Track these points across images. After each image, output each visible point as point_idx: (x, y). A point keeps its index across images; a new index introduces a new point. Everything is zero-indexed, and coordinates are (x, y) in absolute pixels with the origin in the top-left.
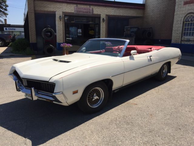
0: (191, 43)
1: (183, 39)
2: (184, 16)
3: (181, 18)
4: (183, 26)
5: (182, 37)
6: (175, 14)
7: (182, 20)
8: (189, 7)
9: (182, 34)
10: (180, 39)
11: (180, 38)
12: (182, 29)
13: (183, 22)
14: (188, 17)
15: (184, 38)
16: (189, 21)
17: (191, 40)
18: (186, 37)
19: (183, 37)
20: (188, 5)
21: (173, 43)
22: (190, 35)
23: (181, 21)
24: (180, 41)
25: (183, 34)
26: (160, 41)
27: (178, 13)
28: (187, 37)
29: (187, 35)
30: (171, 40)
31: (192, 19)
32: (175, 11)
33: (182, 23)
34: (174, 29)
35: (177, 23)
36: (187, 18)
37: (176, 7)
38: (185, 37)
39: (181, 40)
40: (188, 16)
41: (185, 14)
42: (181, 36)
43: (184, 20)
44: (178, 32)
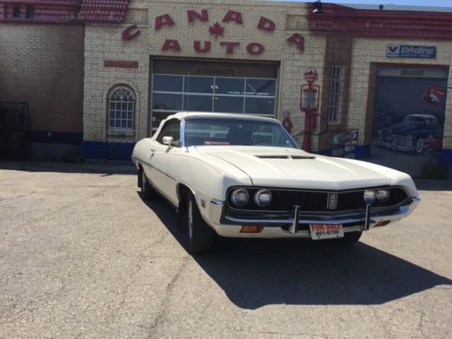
0: (129, 142)
1: (110, 133)
2: (108, 88)
3: (101, 91)
4: (107, 108)
5: (107, 128)
6: (85, 80)
7: (105, 96)
8: (117, 73)
9: (107, 122)
10: (104, 133)
11: (104, 131)
12: (107, 113)
13: (108, 100)
14: (118, 91)
15: (113, 131)
16: (118, 99)
17: (127, 134)
18: (117, 130)
19: (109, 130)
20: (114, 68)
21: (87, 140)
22: (124, 126)
23: (102, 96)
24: (104, 136)
25: (109, 123)
26: (50, 134)
27: (94, 80)
28: (120, 130)
29: (118, 126)
30: (81, 135)
31: (125, 97)
32: (85, 75)
33: (105, 101)
34: (85, 110)
35: (93, 101)
36: (115, 93)
37: (87, 68)
38: (115, 130)
39: (107, 136)
40: (117, 89)
41: (111, 86)
42: (104, 126)
43: (108, 96)
44: (97, 119)
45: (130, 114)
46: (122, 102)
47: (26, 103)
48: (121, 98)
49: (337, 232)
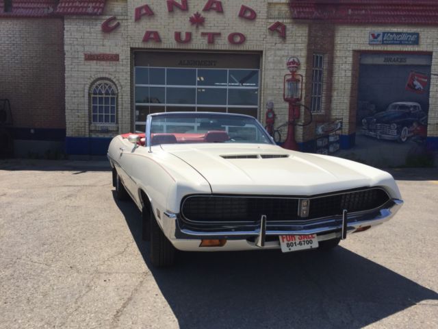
1: (93, 128)
2: (89, 82)
3: (83, 86)
4: (89, 102)
5: (90, 123)
6: (66, 75)
7: (87, 91)
8: (98, 67)
9: (90, 117)
10: (87, 129)
11: (87, 126)
12: (89, 108)
13: (89, 94)
14: (100, 85)
15: (96, 126)
16: (102, 94)
17: (110, 129)
18: (100, 125)
19: (92, 125)
20: (95, 62)
21: (70, 135)
22: (107, 121)
23: (84, 91)
24: (87, 131)
25: (93, 118)
26: (32, 131)
27: (75, 74)
29: (101, 120)
30: (64, 131)
31: (107, 91)
32: (66, 69)
33: (87, 96)
34: (67, 105)
35: (74, 95)
36: (97, 87)
37: (67, 62)
38: (98, 125)
39: (91, 131)
40: (98, 83)
41: (92, 80)
42: (87, 121)
43: (89, 90)
44: (79, 114)
45: (113, 108)
46: (104, 96)
47: (7, 99)
48: (103, 92)
49: (310, 242)
